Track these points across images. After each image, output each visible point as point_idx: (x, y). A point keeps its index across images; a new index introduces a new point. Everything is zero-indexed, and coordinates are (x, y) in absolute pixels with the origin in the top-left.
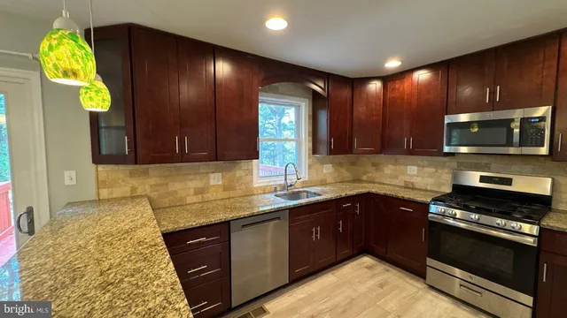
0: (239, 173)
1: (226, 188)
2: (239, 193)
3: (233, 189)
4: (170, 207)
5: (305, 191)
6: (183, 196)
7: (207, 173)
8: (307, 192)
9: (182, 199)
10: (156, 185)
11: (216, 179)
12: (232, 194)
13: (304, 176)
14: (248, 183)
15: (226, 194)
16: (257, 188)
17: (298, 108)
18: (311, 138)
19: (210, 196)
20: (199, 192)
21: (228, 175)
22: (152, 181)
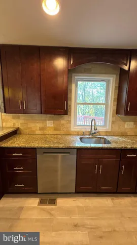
0: (63, 122)
1: (55, 129)
2: (62, 132)
3: (59, 130)
4: (29, 134)
5: (103, 138)
6: (34, 130)
7: (46, 120)
8: (105, 139)
9: (34, 131)
10: (23, 123)
11: (50, 124)
12: (58, 132)
13: (108, 128)
14: (68, 128)
15: (55, 132)
16: (73, 132)
17: (108, 82)
18: (116, 103)
19: (46, 132)
20: (41, 129)
21: (57, 122)
22: (21, 121)
